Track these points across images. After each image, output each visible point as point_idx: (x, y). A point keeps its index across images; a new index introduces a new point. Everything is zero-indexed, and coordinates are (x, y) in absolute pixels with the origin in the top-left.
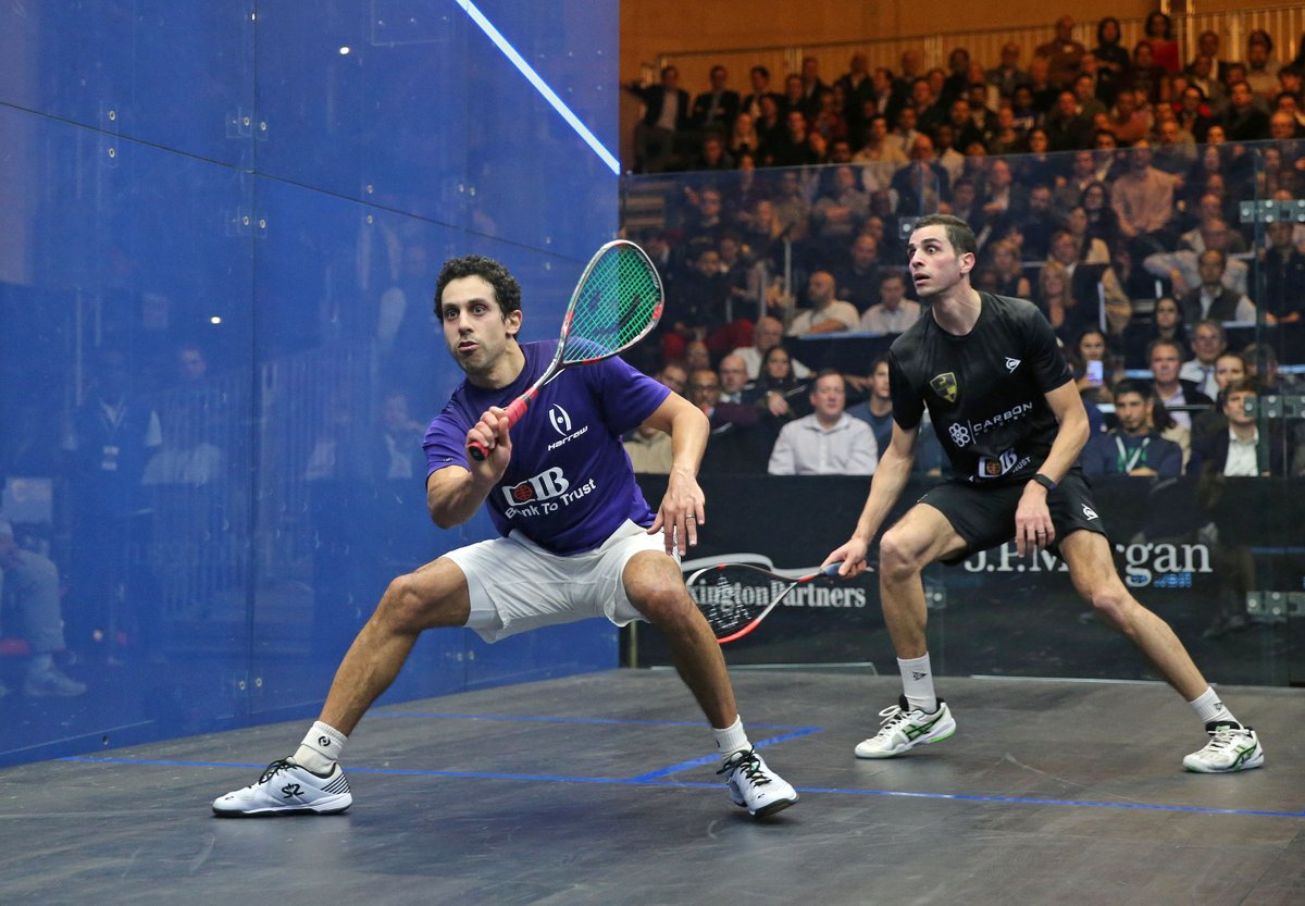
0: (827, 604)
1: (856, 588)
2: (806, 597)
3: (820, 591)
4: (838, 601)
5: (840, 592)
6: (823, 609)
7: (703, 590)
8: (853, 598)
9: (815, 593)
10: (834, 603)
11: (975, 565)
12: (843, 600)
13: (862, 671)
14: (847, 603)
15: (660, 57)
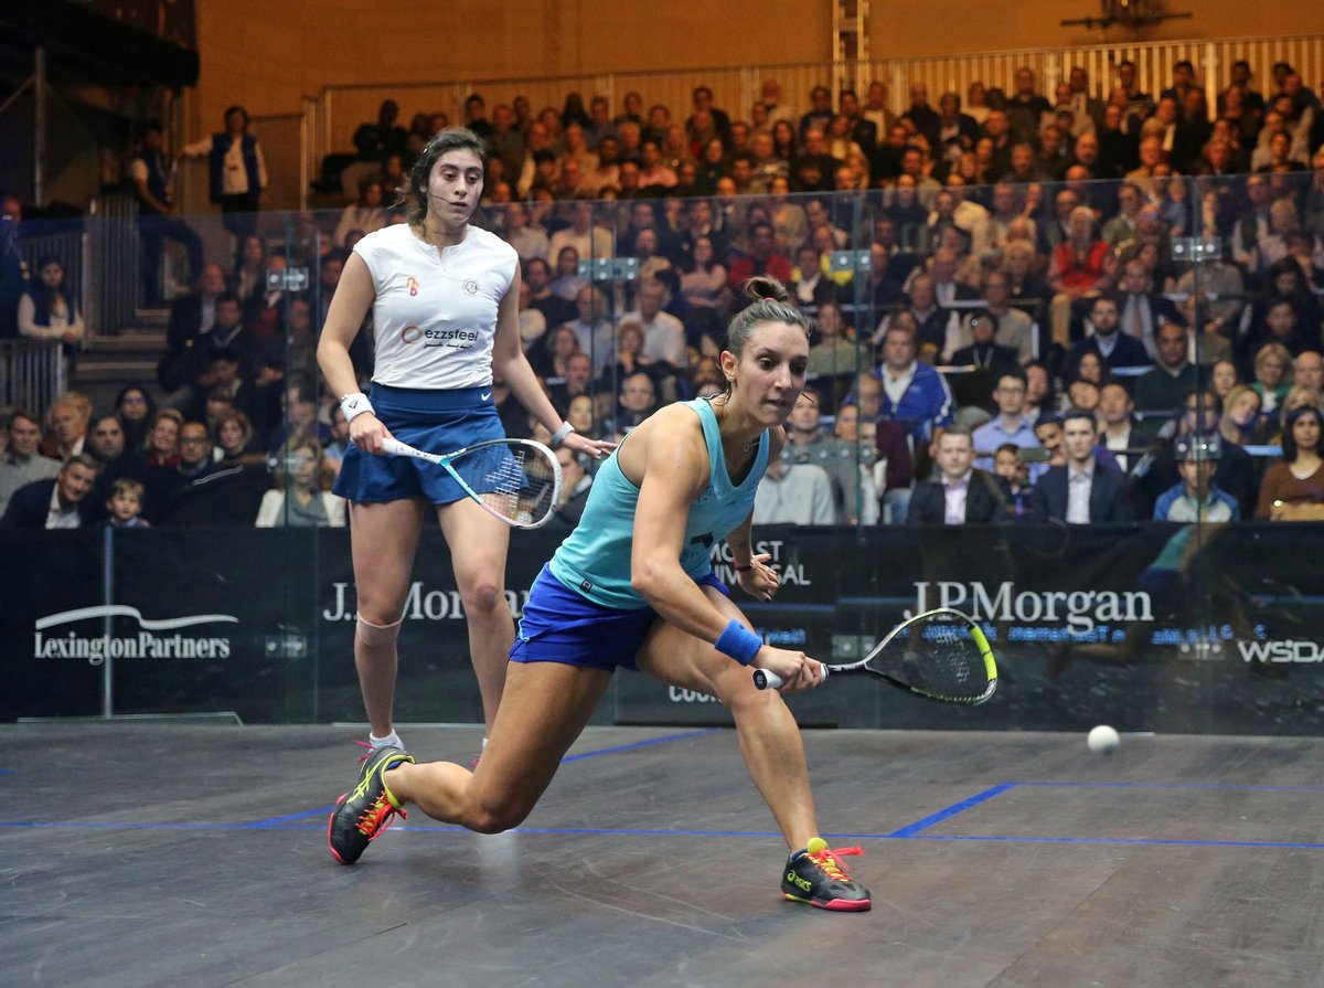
0: (193, 655)
1: (220, 638)
2: (172, 649)
3: (186, 642)
4: (204, 652)
5: (205, 642)
6: (189, 660)
7: (72, 643)
8: (218, 649)
9: (182, 645)
10: (200, 654)
11: (333, 613)
12: (208, 651)
13: (224, 721)
14: (212, 654)
15: (324, 89)
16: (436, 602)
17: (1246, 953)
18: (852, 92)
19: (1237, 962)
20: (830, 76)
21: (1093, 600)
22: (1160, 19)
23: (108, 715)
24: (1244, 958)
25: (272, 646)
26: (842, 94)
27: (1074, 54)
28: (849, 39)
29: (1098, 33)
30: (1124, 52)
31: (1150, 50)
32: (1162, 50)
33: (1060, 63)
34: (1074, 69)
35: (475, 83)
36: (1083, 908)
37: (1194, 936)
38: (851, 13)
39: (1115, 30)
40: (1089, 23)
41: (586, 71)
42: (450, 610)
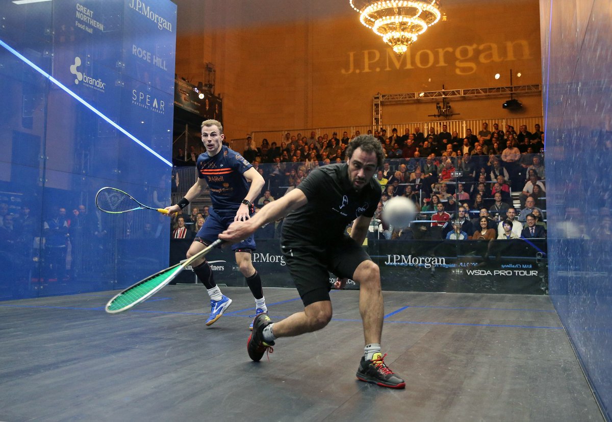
1: (222, 266)
3: (214, 267)
5: (218, 267)
8: (221, 268)
10: (217, 270)
12: (219, 269)
13: (223, 286)
15: (252, 132)
16: (272, 258)
17: (456, 355)
18: (377, 131)
19: (454, 358)
20: (372, 128)
21: (431, 260)
22: (452, 115)
23: (196, 283)
24: (456, 357)
25: (234, 268)
26: (375, 132)
27: (431, 123)
28: (377, 120)
29: (438, 118)
30: (443, 123)
31: (450, 123)
32: (453, 122)
33: (428, 125)
34: (431, 127)
35: (287, 131)
36: (419, 341)
37: (445, 350)
38: (377, 114)
39: (441, 117)
40: (435, 116)
41: (314, 127)
42: (276, 260)
